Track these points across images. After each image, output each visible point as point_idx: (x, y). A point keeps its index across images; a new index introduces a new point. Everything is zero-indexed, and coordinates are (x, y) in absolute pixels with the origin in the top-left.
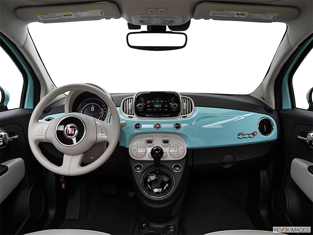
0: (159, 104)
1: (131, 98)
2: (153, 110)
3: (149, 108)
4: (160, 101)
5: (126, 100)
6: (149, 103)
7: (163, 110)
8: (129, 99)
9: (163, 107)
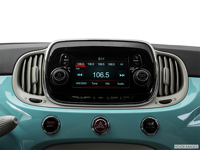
0: (104, 69)
1: (39, 55)
2: (89, 84)
3: (80, 79)
4: (106, 65)
5: (27, 58)
6: (81, 68)
7: (113, 84)
8: (33, 56)
9: (114, 78)
